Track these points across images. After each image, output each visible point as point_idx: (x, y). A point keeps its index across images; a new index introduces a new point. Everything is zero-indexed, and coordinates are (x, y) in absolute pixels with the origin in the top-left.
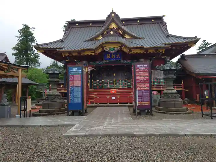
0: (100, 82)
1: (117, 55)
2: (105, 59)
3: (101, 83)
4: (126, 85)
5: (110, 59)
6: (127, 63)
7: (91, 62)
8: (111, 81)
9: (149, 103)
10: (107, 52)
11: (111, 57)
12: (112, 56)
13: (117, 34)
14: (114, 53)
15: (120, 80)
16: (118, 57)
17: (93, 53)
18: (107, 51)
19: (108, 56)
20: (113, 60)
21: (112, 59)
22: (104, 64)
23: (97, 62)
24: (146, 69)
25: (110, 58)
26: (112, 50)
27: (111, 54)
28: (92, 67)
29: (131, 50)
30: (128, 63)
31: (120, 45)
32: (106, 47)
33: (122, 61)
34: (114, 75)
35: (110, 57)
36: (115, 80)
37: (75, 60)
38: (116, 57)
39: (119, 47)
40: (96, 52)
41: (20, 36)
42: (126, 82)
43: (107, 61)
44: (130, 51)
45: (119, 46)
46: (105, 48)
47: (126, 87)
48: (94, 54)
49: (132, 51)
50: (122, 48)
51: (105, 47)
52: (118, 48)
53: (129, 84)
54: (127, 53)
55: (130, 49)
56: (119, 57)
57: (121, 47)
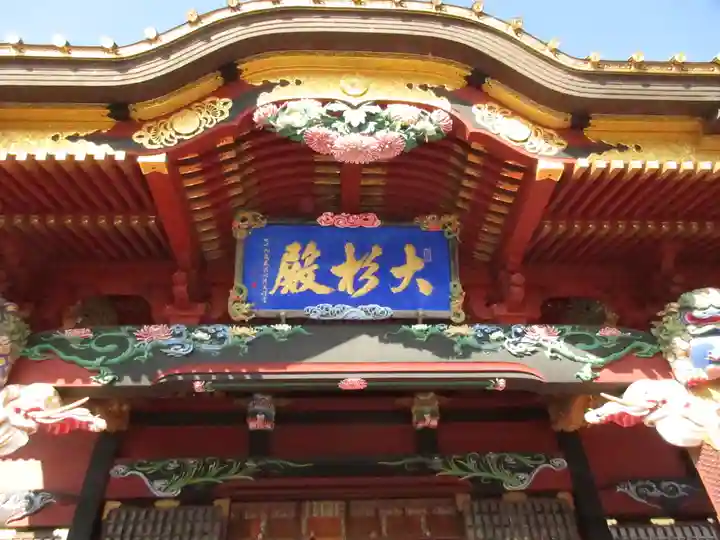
1: (401, 261)
5: (310, 298)
11: (332, 281)
12: (345, 272)
16: (413, 285)
19: (295, 271)
22: (231, 353)
25: (322, 290)
26: (356, 117)
28: (66, 395)
29: (596, 129)
32: (278, 94)
35: (324, 277)
43: (286, 327)
46: (263, 99)
48: (103, 150)
49: (601, 146)
51: (268, 87)
52: (428, 108)
56: (425, 287)
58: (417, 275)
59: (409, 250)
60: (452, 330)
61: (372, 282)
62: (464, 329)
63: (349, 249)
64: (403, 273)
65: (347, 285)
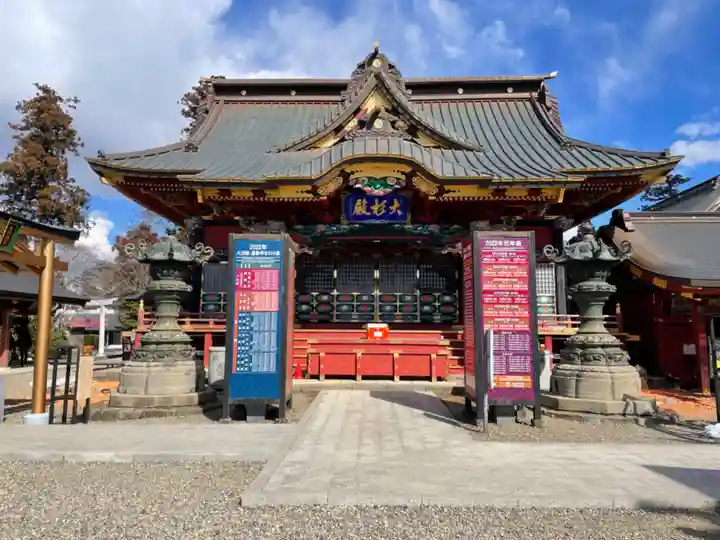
0: (325, 298)
1: (392, 204)
2: (348, 218)
3: (327, 303)
4: (418, 314)
5: (363, 217)
6: (427, 233)
7: (299, 227)
8: (365, 298)
9: (529, 379)
10: (360, 193)
11: (371, 211)
12: (375, 208)
13: (396, 131)
14: (381, 199)
15: (398, 294)
16: (396, 211)
17: (308, 192)
18: (359, 189)
19: (360, 208)
20: (378, 222)
21: (373, 217)
22: (342, 235)
23: (321, 228)
24: (518, 253)
25: (368, 214)
27: (371, 200)
28: (302, 246)
29: (446, 188)
30: (432, 233)
31: (408, 169)
32: (356, 175)
33: (409, 226)
34: (377, 274)
35: (368, 210)
36: (377, 293)
37: (237, 218)
38: (387, 209)
39: (403, 177)
40: (320, 192)
41: (24, 124)
42: (418, 303)
43: (357, 226)
44: (441, 191)
45: (403, 173)
46: (352, 177)
47: (418, 321)
48: (311, 196)
49: (448, 191)
50: (415, 179)
51: (353, 173)
52: (398, 179)
53: (426, 308)
54: (431, 198)
55: (442, 184)
56: (399, 212)
57: (409, 176)
58: (397, 209)
59: (395, 200)
60: (406, 227)
61: (383, 211)
62: (410, 226)
63: (376, 201)
64: (393, 208)
65: (375, 212)
